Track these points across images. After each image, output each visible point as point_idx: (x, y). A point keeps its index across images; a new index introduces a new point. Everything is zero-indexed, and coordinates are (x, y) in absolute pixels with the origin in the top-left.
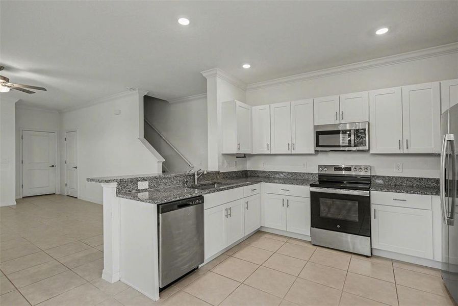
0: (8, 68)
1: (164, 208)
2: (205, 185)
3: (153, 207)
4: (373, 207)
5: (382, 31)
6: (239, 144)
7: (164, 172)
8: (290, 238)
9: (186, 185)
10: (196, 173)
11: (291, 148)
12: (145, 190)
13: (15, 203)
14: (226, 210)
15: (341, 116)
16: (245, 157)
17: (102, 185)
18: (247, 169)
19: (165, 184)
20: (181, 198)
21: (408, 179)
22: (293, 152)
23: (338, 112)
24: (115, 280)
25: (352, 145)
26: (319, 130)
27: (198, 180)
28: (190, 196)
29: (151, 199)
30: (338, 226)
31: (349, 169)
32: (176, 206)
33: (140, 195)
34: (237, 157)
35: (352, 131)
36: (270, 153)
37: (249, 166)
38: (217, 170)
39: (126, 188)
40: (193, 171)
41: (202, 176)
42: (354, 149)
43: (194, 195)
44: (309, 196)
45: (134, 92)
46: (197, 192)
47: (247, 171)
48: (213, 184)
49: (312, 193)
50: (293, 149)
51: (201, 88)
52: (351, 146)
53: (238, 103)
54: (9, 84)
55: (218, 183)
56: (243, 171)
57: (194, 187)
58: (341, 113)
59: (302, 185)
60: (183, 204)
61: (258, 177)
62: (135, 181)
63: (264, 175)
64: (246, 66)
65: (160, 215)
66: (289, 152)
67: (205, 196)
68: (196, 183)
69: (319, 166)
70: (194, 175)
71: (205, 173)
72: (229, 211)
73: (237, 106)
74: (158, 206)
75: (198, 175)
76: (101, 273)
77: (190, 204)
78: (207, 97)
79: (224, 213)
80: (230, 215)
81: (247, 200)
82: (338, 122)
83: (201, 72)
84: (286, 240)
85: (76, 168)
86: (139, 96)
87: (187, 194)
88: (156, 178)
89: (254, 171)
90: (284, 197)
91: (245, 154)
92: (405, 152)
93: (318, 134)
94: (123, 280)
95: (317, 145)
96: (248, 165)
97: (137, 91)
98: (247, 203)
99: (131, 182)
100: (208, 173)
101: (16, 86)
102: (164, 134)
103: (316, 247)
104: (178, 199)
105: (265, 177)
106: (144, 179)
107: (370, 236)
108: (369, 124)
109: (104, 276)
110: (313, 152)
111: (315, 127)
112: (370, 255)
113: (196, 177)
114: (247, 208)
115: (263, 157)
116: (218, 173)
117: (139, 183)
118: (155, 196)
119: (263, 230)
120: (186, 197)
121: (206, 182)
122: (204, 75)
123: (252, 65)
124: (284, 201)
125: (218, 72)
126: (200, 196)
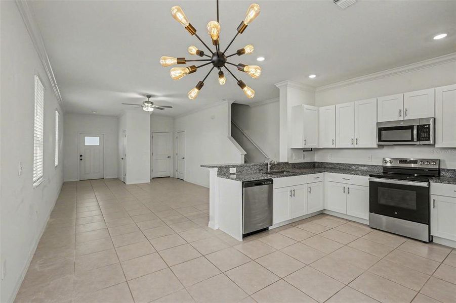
0: (153, 96)
1: (246, 185)
2: (276, 172)
3: (239, 184)
4: (432, 198)
6: (306, 140)
7: (245, 162)
8: (351, 221)
9: (261, 172)
11: (354, 142)
12: (234, 174)
13: (150, 182)
14: (291, 191)
15: (405, 113)
16: (312, 151)
17: (209, 169)
18: (315, 161)
19: (247, 170)
20: (257, 179)
22: (357, 147)
23: (402, 109)
24: (216, 228)
25: (415, 140)
26: (381, 127)
27: (270, 168)
28: (263, 178)
29: (238, 179)
30: (396, 213)
31: (415, 162)
32: (254, 184)
33: (231, 176)
34: (304, 151)
35: (415, 127)
36: (335, 147)
38: (286, 161)
39: (223, 171)
40: (266, 162)
41: (273, 166)
42: (418, 143)
43: (266, 178)
44: (368, 185)
45: (224, 102)
46: (269, 176)
47: (315, 162)
48: (283, 172)
49: (371, 182)
50: (357, 144)
51: (275, 95)
52: (413, 141)
53: (306, 106)
54: (153, 106)
55: (286, 171)
56: (311, 163)
57: (267, 173)
58: (405, 110)
59: (362, 175)
60: (259, 183)
61: (325, 167)
62: (228, 167)
63: (330, 166)
64: (312, 76)
65: (244, 188)
66: (353, 146)
67: (274, 179)
68: (269, 171)
69: (384, 159)
70: (267, 165)
71: (276, 163)
72: (293, 192)
73: (304, 109)
74: (243, 183)
75: (270, 164)
76: (208, 224)
77: (263, 184)
78: (279, 101)
79: (289, 194)
80: (294, 195)
81: (309, 185)
82: (401, 119)
83: (275, 84)
84: (345, 222)
85: (184, 158)
86: (229, 104)
87: (261, 177)
88: (241, 166)
89: (322, 163)
90: (345, 185)
91: (312, 149)
93: (380, 130)
94: (221, 229)
95: (380, 140)
96: (316, 157)
97: (227, 101)
98: (310, 188)
99: (226, 168)
100: (279, 164)
101: (157, 106)
102: (246, 132)
103: (373, 229)
104: (255, 179)
105: (331, 168)
106: (233, 167)
107: (429, 224)
108: (434, 119)
109: (209, 226)
110: (376, 146)
111: (378, 124)
112: (428, 241)
113: (269, 166)
114: (310, 192)
115: (329, 151)
116: (287, 163)
117: (230, 169)
118: (241, 177)
119: (326, 212)
120: (261, 179)
121: (276, 170)
122: (277, 86)
123: (317, 75)
124: (345, 189)
125: (289, 83)
126: (271, 179)
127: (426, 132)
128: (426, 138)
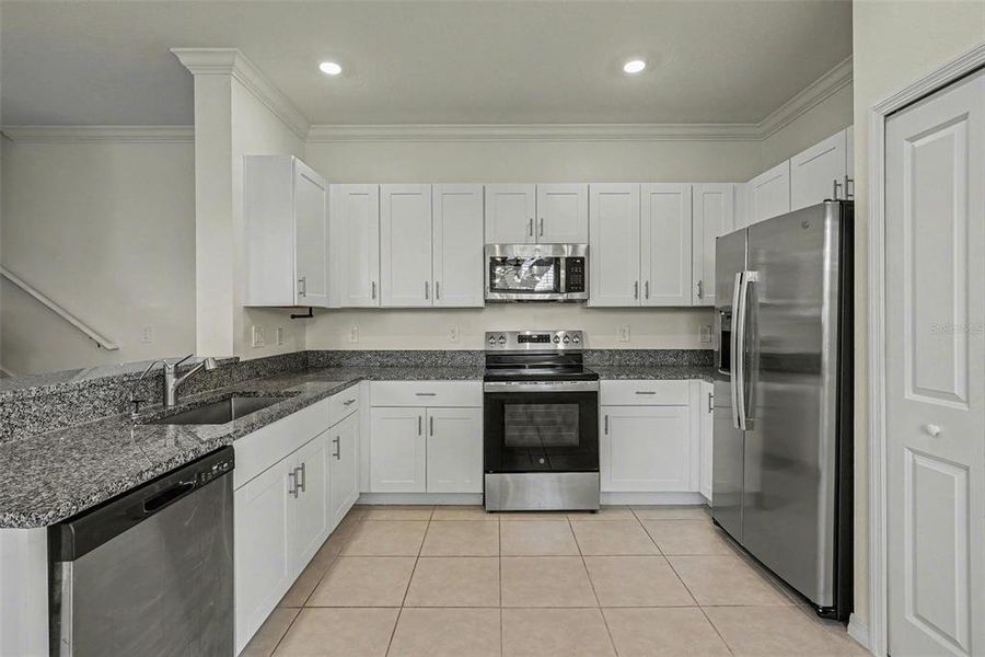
2: (202, 404)
4: (603, 412)
5: (634, 67)
6: (302, 281)
8: (435, 508)
9: (134, 416)
10: (170, 369)
11: (432, 293)
14: (293, 473)
15: (539, 229)
16: (311, 316)
18: (308, 348)
21: (637, 352)
22: (437, 304)
23: (534, 220)
25: (563, 289)
27: (177, 393)
28: (191, 457)
30: (542, 461)
31: (545, 338)
34: (293, 317)
35: (563, 262)
36: (377, 306)
37: (313, 339)
38: (232, 356)
40: (157, 363)
42: (564, 297)
43: (205, 449)
44: (481, 404)
47: (307, 354)
48: (228, 397)
49: (487, 395)
50: (438, 297)
52: (559, 292)
53: (301, 165)
56: (297, 353)
58: (539, 222)
59: (466, 378)
61: (338, 366)
63: (355, 360)
64: (331, 68)
65: (67, 568)
66: (427, 304)
68: (171, 402)
69: (487, 333)
72: (299, 474)
73: (298, 174)
75: (178, 374)
77: (190, 486)
78: (193, 138)
79: (288, 484)
80: (303, 486)
81: (335, 432)
82: (533, 240)
83: (172, 50)
84: (426, 515)
89: (328, 352)
90: (422, 412)
91: (311, 308)
92: (643, 305)
93: (494, 263)
95: (492, 288)
96: (307, 338)
98: (338, 441)
103: (496, 515)
107: (598, 470)
108: (588, 248)
110: (480, 304)
111: (486, 248)
112: (597, 507)
113: (172, 382)
114: (338, 455)
115: (356, 316)
116: (229, 365)
119: (364, 501)
122: (184, 60)
123: (348, 70)
124: (423, 422)
125: (238, 63)
126: (224, 447)
127: (579, 273)
128: (578, 285)
